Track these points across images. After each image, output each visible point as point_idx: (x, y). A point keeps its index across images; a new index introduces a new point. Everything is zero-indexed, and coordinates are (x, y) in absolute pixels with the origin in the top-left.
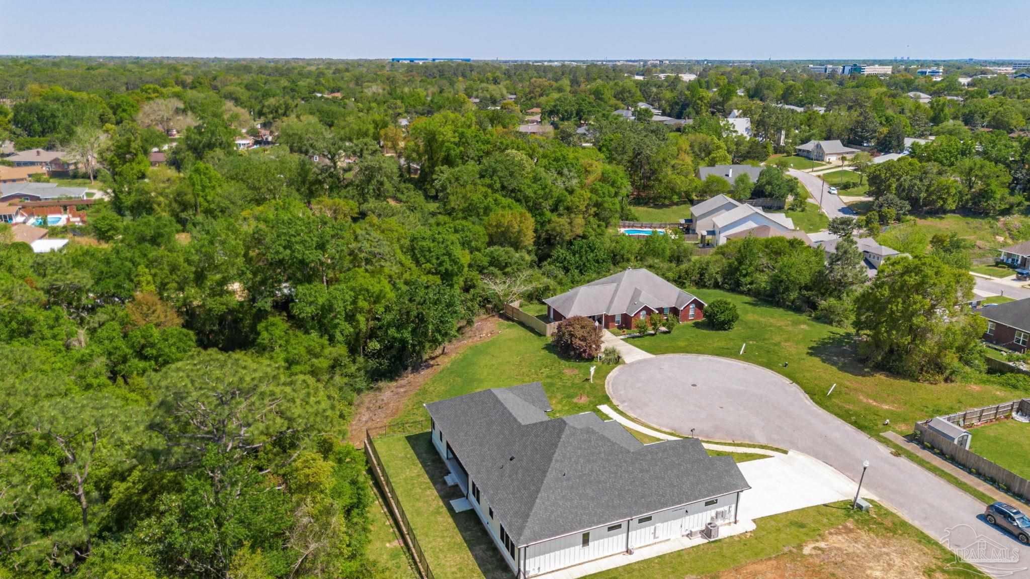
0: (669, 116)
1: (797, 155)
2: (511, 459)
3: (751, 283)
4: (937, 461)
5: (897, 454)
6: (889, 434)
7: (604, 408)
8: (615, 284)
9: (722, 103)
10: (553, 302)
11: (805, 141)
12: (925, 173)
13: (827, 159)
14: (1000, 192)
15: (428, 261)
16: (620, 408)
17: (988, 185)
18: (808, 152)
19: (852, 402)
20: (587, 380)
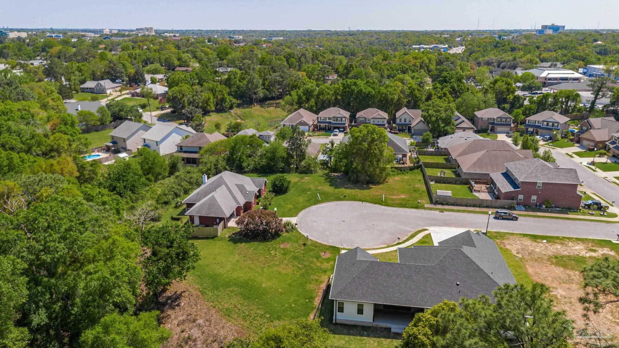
1: (84, 92)
2: (458, 285)
4: (455, 208)
5: (443, 212)
6: (426, 206)
12: (197, 92)
18: (91, 88)
19: (393, 200)
20: (304, 245)
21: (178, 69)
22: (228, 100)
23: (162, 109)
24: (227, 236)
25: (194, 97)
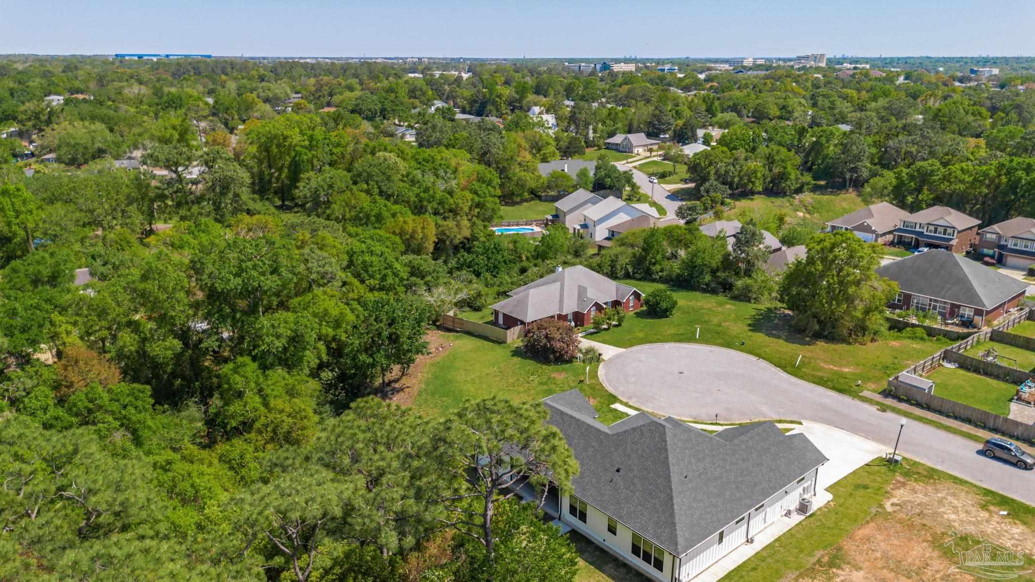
0: (470, 113)
1: (607, 148)
2: (618, 471)
3: (662, 271)
4: (918, 412)
5: (884, 411)
6: (865, 393)
7: (617, 406)
8: (558, 284)
9: (520, 100)
10: (502, 307)
11: (612, 135)
12: (736, 159)
13: (635, 151)
14: (793, 174)
15: (372, 277)
16: (631, 404)
17: (785, 168)
18: (617, 144)
19: (818, 369)
20: (581, 381)
23: (685, 181)
24: (516, 345)
25: (729, 168)
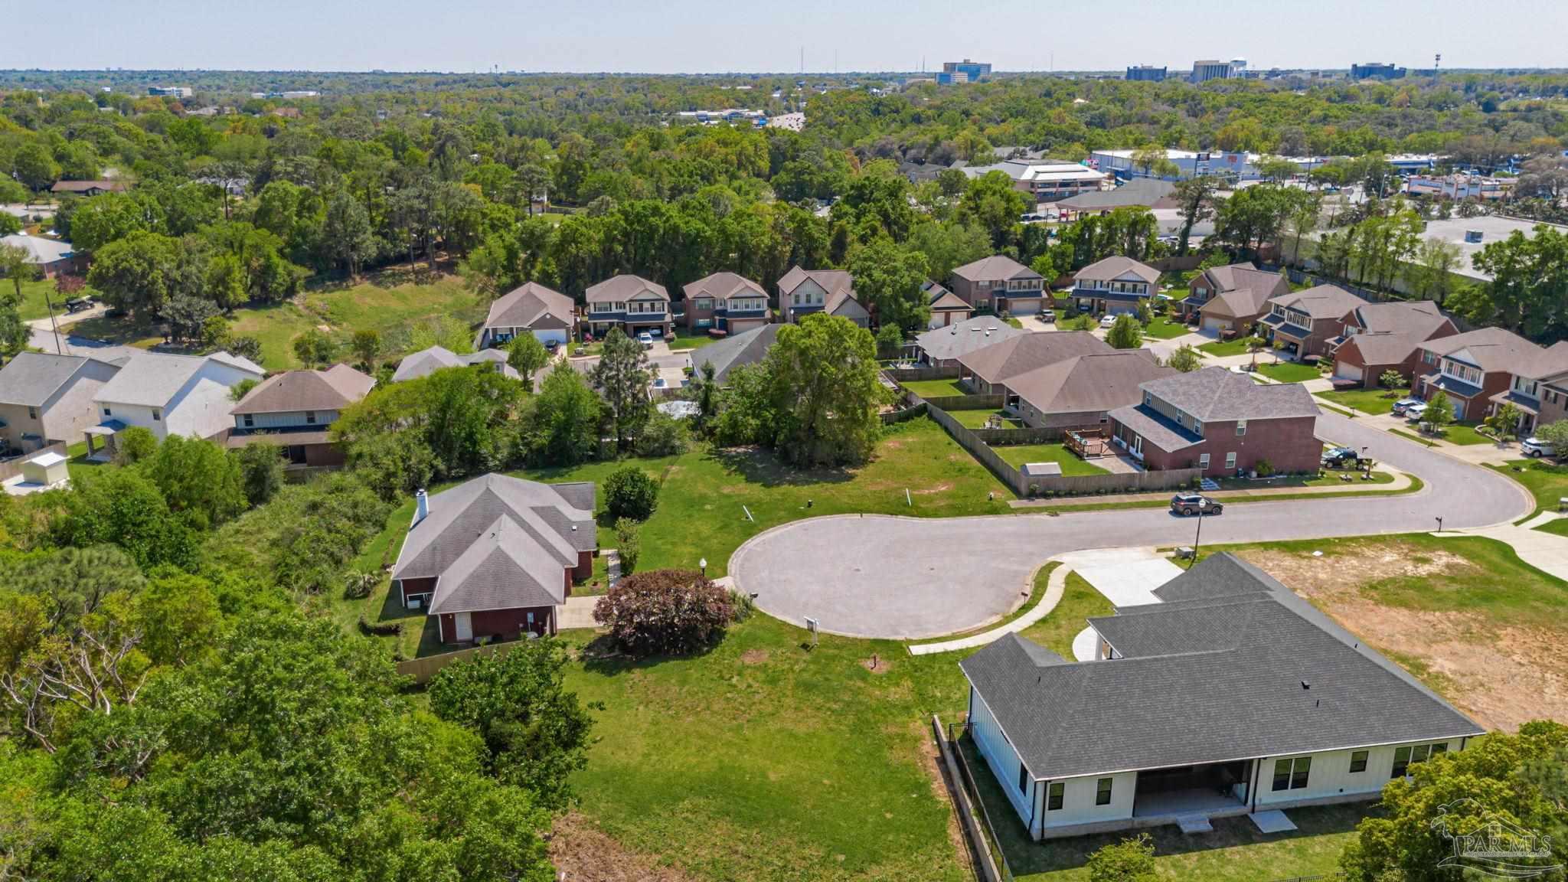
2: (1306, 687)
5: (1054, 514)
6: (1013, 504)
12: (191, 252)
17: (267, 257)
19: (930, 499)
20: (804, 647)
21: (60, 186)
22: (280, 270)
23: (73, 307)
24: (573, 657)
25: (185, 268)
